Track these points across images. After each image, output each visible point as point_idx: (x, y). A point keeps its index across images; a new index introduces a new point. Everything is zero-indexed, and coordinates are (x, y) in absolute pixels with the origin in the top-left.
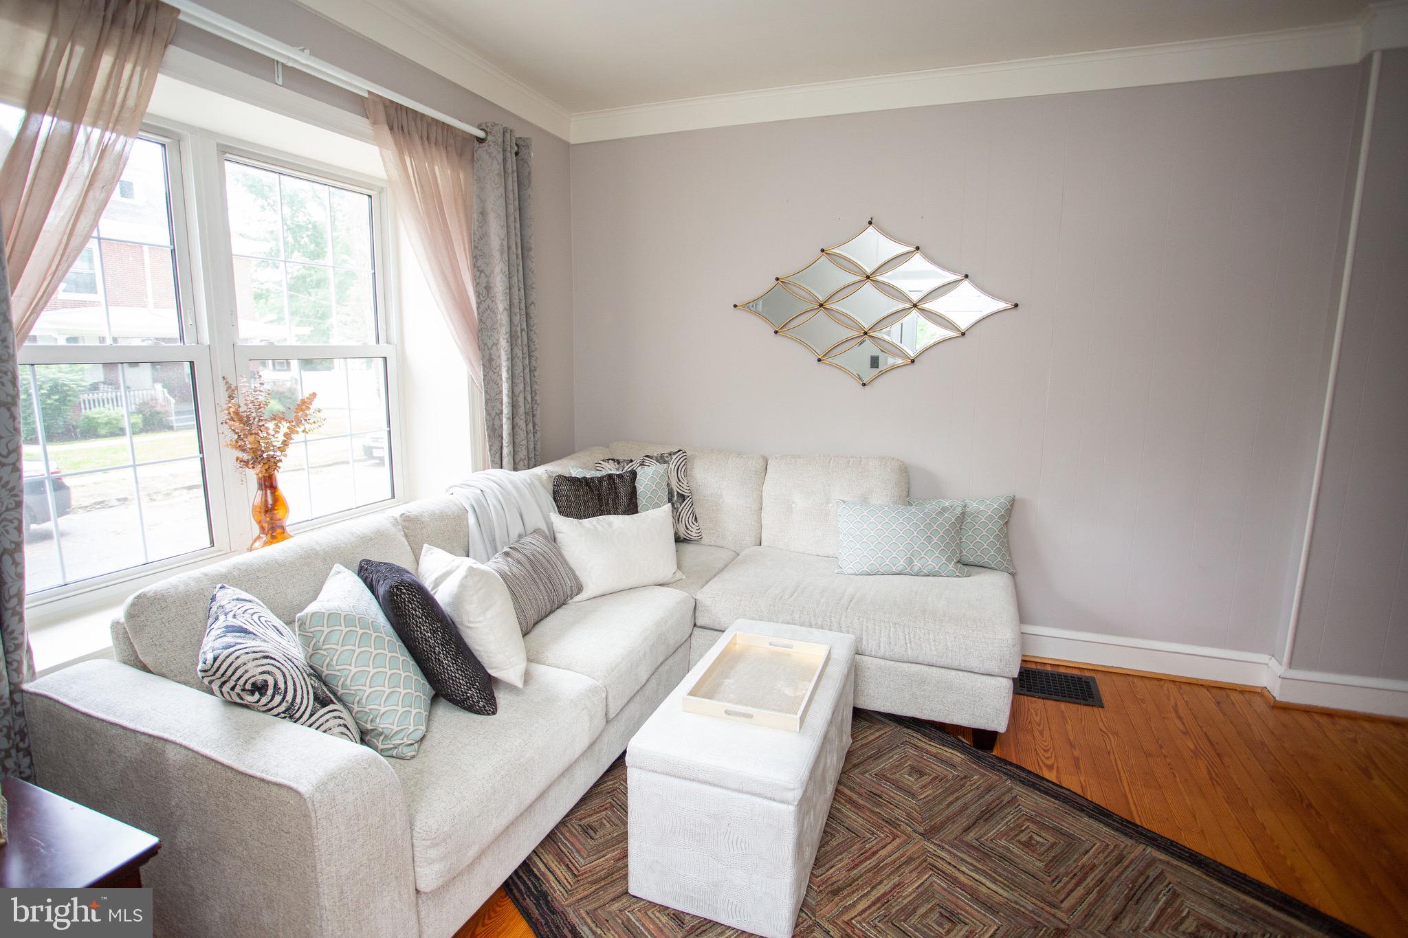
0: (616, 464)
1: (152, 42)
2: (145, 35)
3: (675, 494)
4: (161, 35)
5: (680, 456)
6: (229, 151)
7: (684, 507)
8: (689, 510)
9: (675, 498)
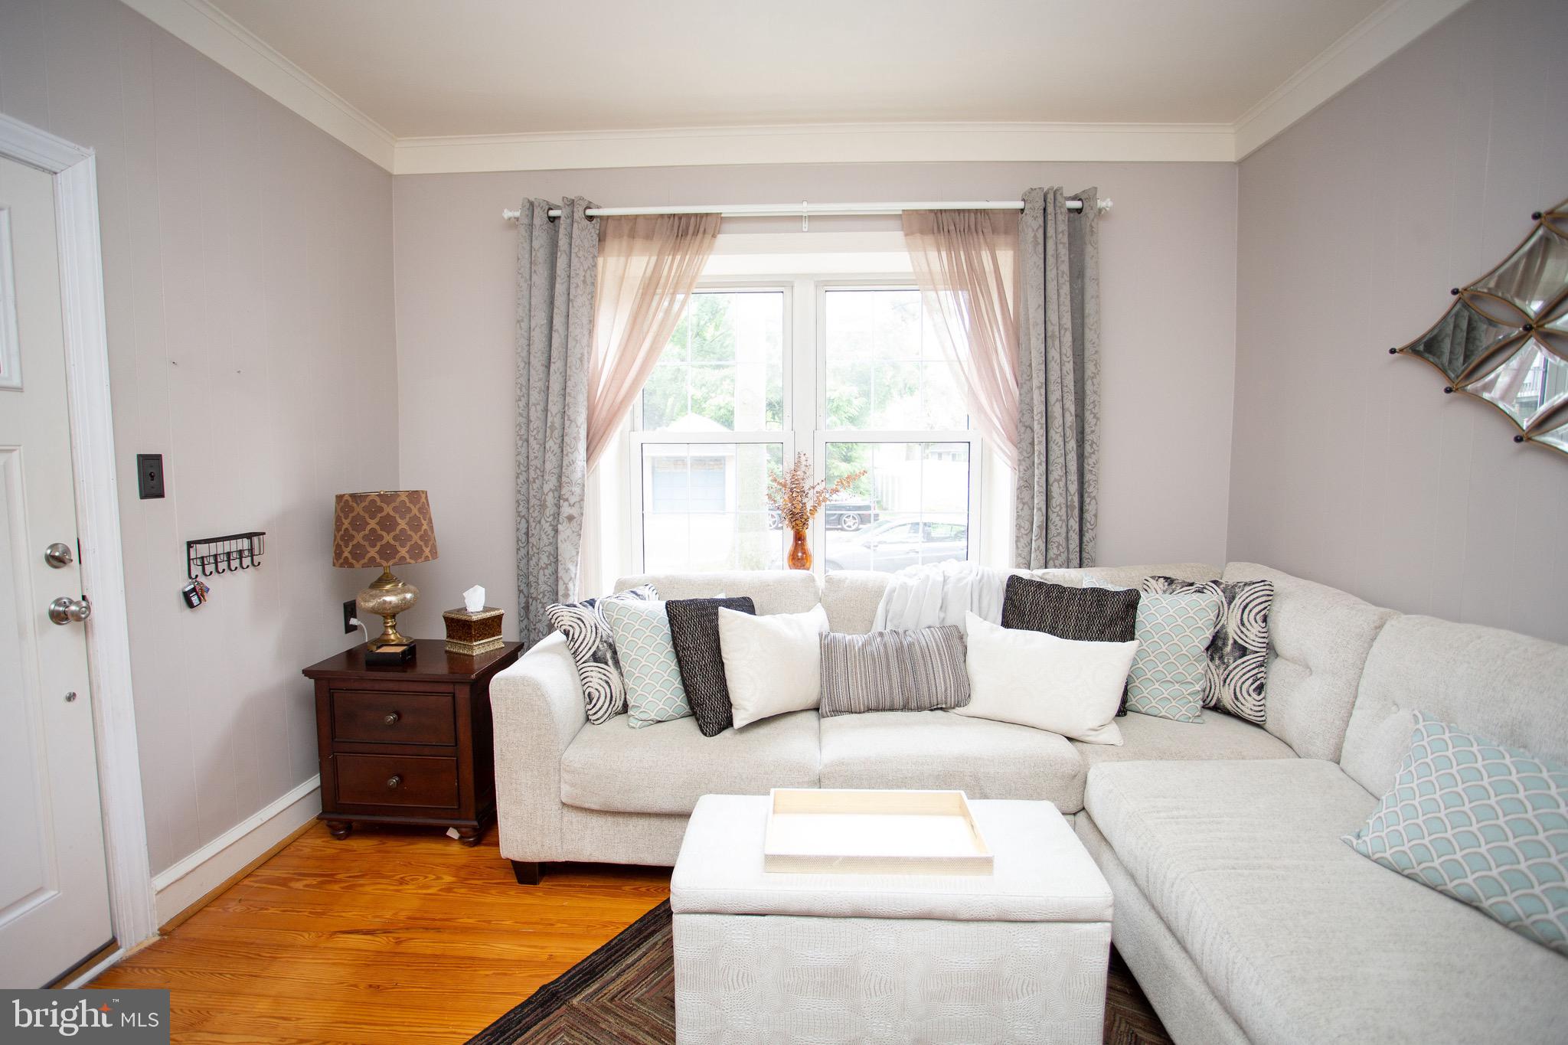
0: (1166, 584)
1: (703, 237)
2: (700, 235)
3: (1231, 642)
4: (710, 231)
5: (1256, 590)
6: (827, 284)
7: (1240, 664)
8: (1249, 671)
9: (1228, 649)
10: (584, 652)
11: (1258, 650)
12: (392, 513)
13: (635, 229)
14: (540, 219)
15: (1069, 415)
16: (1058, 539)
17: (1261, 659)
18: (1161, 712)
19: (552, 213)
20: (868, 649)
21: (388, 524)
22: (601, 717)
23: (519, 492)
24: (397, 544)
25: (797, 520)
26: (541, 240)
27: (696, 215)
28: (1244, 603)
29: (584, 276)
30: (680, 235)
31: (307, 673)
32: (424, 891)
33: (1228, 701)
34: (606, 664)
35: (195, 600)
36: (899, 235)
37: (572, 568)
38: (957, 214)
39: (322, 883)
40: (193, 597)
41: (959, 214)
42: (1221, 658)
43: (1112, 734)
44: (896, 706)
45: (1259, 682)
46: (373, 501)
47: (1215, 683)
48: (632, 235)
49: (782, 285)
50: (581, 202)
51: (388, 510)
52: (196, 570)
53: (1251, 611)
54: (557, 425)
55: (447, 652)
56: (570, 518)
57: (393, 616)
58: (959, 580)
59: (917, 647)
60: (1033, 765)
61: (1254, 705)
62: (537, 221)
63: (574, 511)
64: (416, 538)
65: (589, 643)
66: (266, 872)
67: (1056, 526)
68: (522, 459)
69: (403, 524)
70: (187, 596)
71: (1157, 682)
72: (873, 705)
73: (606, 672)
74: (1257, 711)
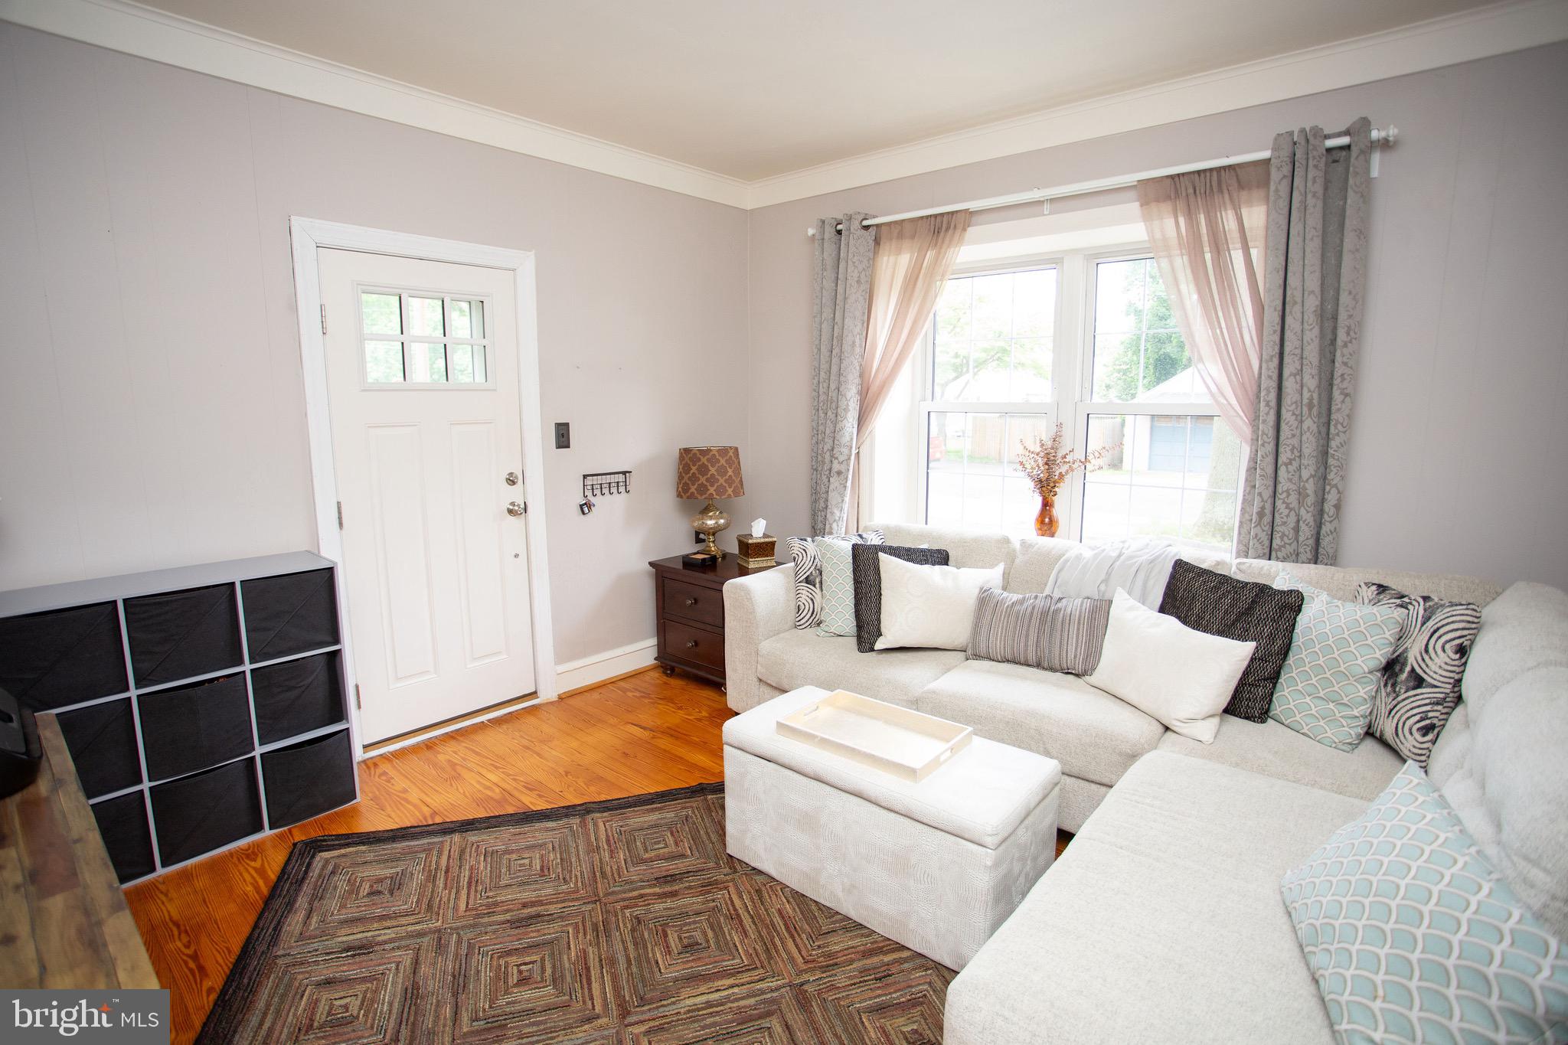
0: (1376, 592)
1: (954, 233)
2: (950, 232)
3: (1408, 669)
4: (959, 227)
5: (1454, 613)
6: (1097, 257)
7: (1411, 697)
8: (1419, 706)
9: (1404, 676)
10: (801, 575)
11: (1439, 684)
12: (706, 463)
13: (901, 231)
14: (829, 232)
15: (1307, 391)
16: (1284, 529)
17: (1442, 696)
18: (1303, 728)
19: (839, 227)
20: (1017, 608)
21: (704, 469)
22: (804, 624)
23: (813, 450)
24: (708, 484)
25: (1047, 487)
26: (830, 248)
27: (948, 213)
28: (1435, 627)
29: (859, 277)
30: (936, 232)
31: (651, 564)
32: (686, 717)
33: (1389, 734)
34: (814, 586)
35: (586, 510)
36: (1135, 207)
37: (837, 513)
38: (1196, 175)
39: (642, 697)
40: (585, 507)
41: (1199, 176)
42: (1394, 685)
43: (1206, 730)
44: (1030, 663)
45: (1428, 722)
46: (695, 454)
47: (1381, 713)
48: (901, 236)
49: (1054, 261)
50: (857, 216)
51: (704, 460)
52: (589, 493)
53: (1440, 637)
54: (835, 399)
55: (738, 564)
56: (839, 473)
57: (714, 534)
58: (1130, 558)
59: (1061, 615)
60: (1094, 735)
61: (1414, 747)
62: (827, 236)
63: (843, 468)
64: (722, 481)
65: (807, 568)
66: (622, 684)
67: (1281, 514)
68: (814, 424)
69: (713, 470)
70: (581, 506)
71: (1309, 696)
72: (1010, 657)
73: (813, 592)
74: (1416, 754)
